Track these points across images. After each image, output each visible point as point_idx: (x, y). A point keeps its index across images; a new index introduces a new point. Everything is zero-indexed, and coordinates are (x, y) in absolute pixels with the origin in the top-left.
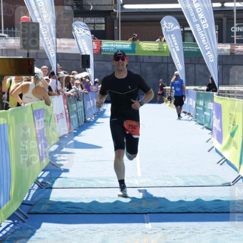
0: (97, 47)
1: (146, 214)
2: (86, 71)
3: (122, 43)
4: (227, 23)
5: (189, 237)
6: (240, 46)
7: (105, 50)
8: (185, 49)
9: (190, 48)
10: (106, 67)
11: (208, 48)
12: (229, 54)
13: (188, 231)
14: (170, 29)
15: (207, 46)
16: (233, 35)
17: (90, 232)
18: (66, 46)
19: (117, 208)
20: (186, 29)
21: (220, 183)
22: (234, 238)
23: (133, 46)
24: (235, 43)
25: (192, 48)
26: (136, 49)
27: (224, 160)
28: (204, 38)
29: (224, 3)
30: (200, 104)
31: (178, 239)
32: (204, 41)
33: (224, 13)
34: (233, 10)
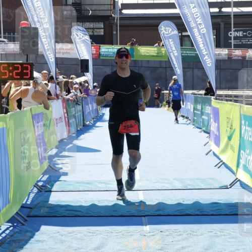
0: (96, 51)
1: (144, 216)
2: (85, 76)
4: (224, 27)
5: (187, 239)
6: (237, 51)
7: (103, 54)
8: (183, 53)
9: (188, 52)
11: (206, 53)
12: (227, 59)
13: (186, 233)
14: (168, 34)
15: (205, 50)
16: (231, 40)
17: (89, 234)
18: (65, 51)
19: (116, 211)
20: (184, 34)
21: (217, 186)
22: (229, 240)
23: (132, 50)
24: (233, 48)
25: (190, 52)
26: (134, 54)
27: (221, 163)
28: (202, 42)
29: (222, 8)
30: (198, 108)
31: (176, 241)
32: (201, 46)
33: (221, 18)
34: (230, 15)
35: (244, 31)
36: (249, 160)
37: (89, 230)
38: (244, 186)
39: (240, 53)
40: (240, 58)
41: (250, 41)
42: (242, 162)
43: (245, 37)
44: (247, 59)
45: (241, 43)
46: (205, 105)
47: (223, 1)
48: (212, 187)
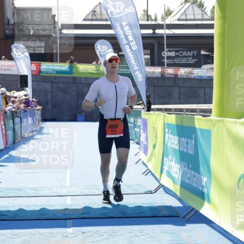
0: (37, 68)
1: (69, 219)
2: (25, 90)
3: (60, 65)
4: (158, 48)
5: (107, 239)
6: (169, 69)
7: (43, 71)
8: (119, 71)
9: (124, 70)
10: (45, 88)
11: (137, 68)
12: (160, 76)
13: (107, 234)
14: (103, 52)
15: (136, 66)
16: (164, 59)
17: (12, 236)
18: (6, 68)
19: (42, 215)
20: (120, 53)
21: (143, 191)
22: (149, 240)
23: (71, 67)
24: (166, 66)
25: (126, 70)
26: (73, 71)
27: (148, 171)
28: (133, 58)
29: (155, 30)
30: (131, 121)
31: (97, 241)
32: (133, 61)
33: (155, 39)
34: (163, 37)
35: (176, 51)
36: (171, 166)
37: (13, 232)
38: (167, 191)
39: (173, 71)
40: (173, 76)
41: (182, 60)
42: (165, 168)
43: (177, 56)
44: (179, 77)
45: (173, 62)
46: (137, 118)
47: (156, 23)
48: (137, 192)
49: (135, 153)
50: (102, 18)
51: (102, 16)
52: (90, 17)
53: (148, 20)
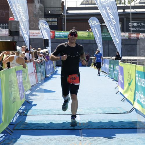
0: (53, 34)
1: (80, 129)
2: (46, 48)
3: (67, 32)
4: (126, 21)
5: (105, 142)
6: (134, 34)
7: (57, 36)
8: (103, 35)
9: (105, 35)
12: (128, 39)
14: (94, 25)
15: (115, 34)
16: (130, 28)
17: (48, 140)
18: (35, 34)
19: (64, 126)
20: (103, 24)
21: (122, 112)
22: (130, 143)
24: (131, 32)
25: (107, 35)
27: (125, 99)
28: (113, 29)
29: (125, 9)
30: (111, 67)
31: (99, 144)
32: (113, 31)
33: (125, 15)
34: (130, 14)
36: (140, 97)
37: (49, 137)
39: (136, 35)
40: (135, 38)
41: (141, 28)
42: (137, 98)
43: (138, 26)
44: (139, 39)
45: (136, 30)
46: (115, 65)
47: (125, 5)
48: (119, 112)
49: (115, 87)
50: (92, 3)
51: (92, 2)
52: (85, 2)
53: (120, 4)
